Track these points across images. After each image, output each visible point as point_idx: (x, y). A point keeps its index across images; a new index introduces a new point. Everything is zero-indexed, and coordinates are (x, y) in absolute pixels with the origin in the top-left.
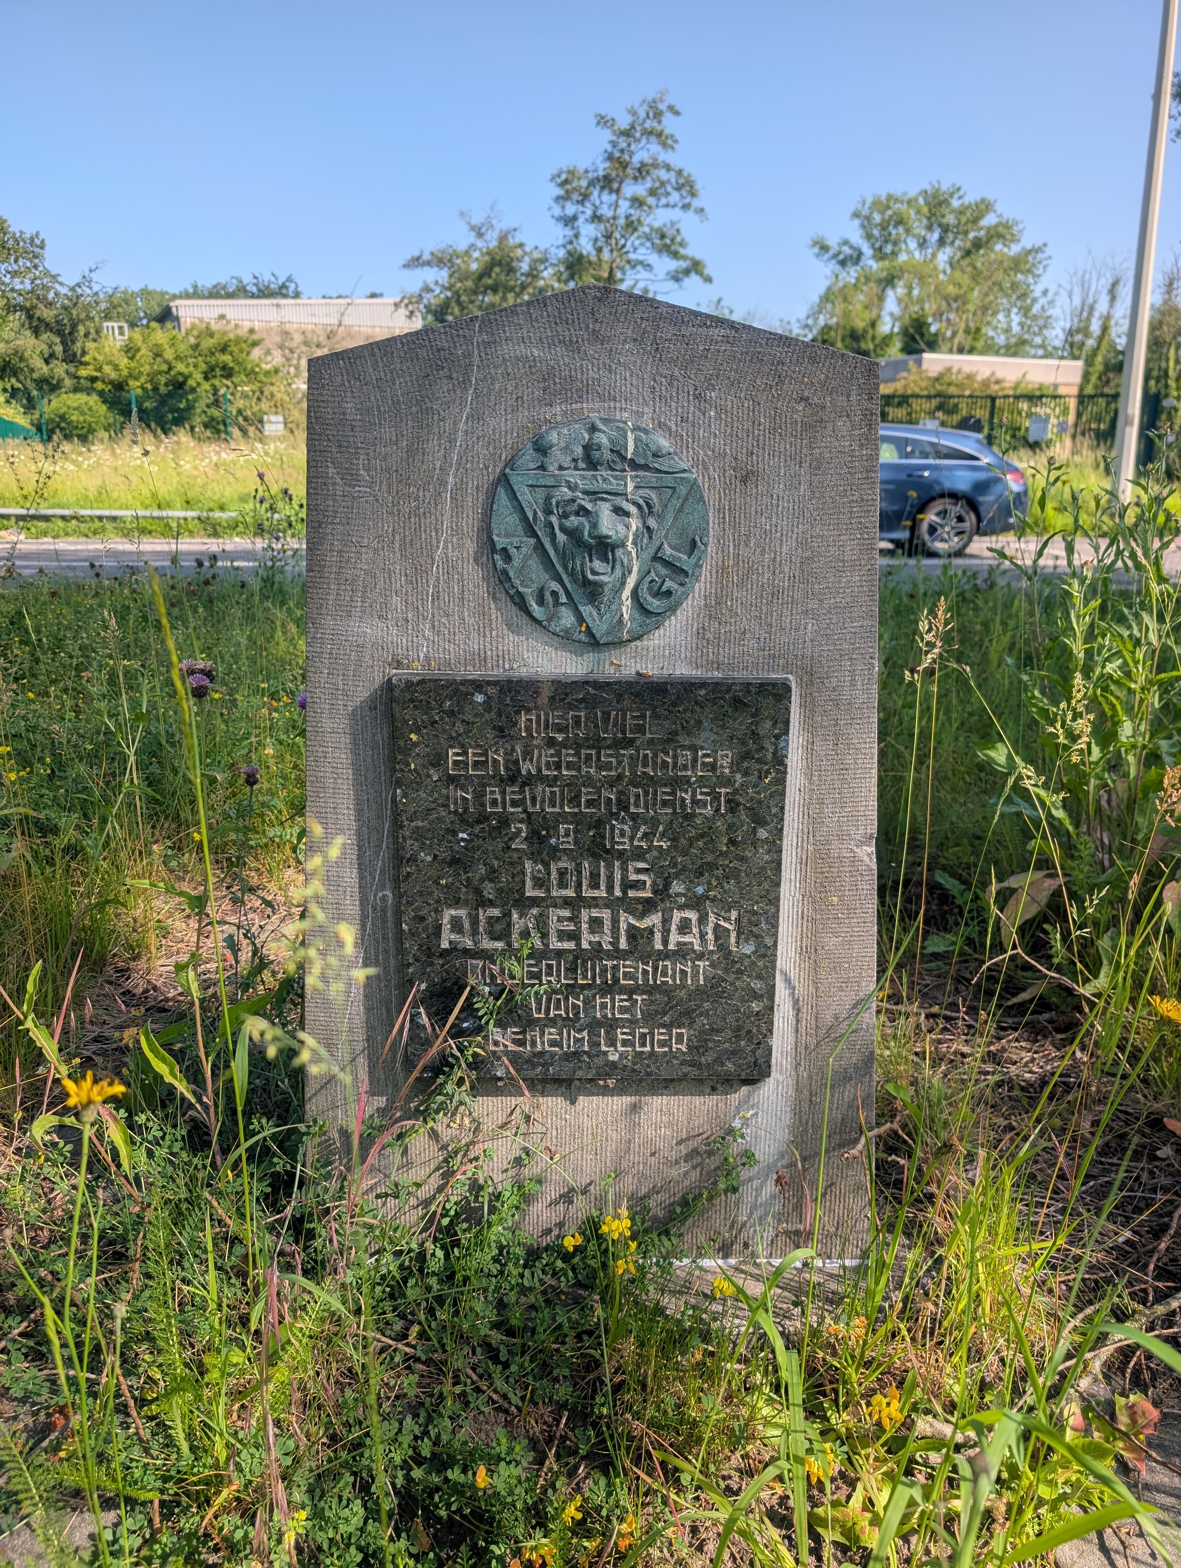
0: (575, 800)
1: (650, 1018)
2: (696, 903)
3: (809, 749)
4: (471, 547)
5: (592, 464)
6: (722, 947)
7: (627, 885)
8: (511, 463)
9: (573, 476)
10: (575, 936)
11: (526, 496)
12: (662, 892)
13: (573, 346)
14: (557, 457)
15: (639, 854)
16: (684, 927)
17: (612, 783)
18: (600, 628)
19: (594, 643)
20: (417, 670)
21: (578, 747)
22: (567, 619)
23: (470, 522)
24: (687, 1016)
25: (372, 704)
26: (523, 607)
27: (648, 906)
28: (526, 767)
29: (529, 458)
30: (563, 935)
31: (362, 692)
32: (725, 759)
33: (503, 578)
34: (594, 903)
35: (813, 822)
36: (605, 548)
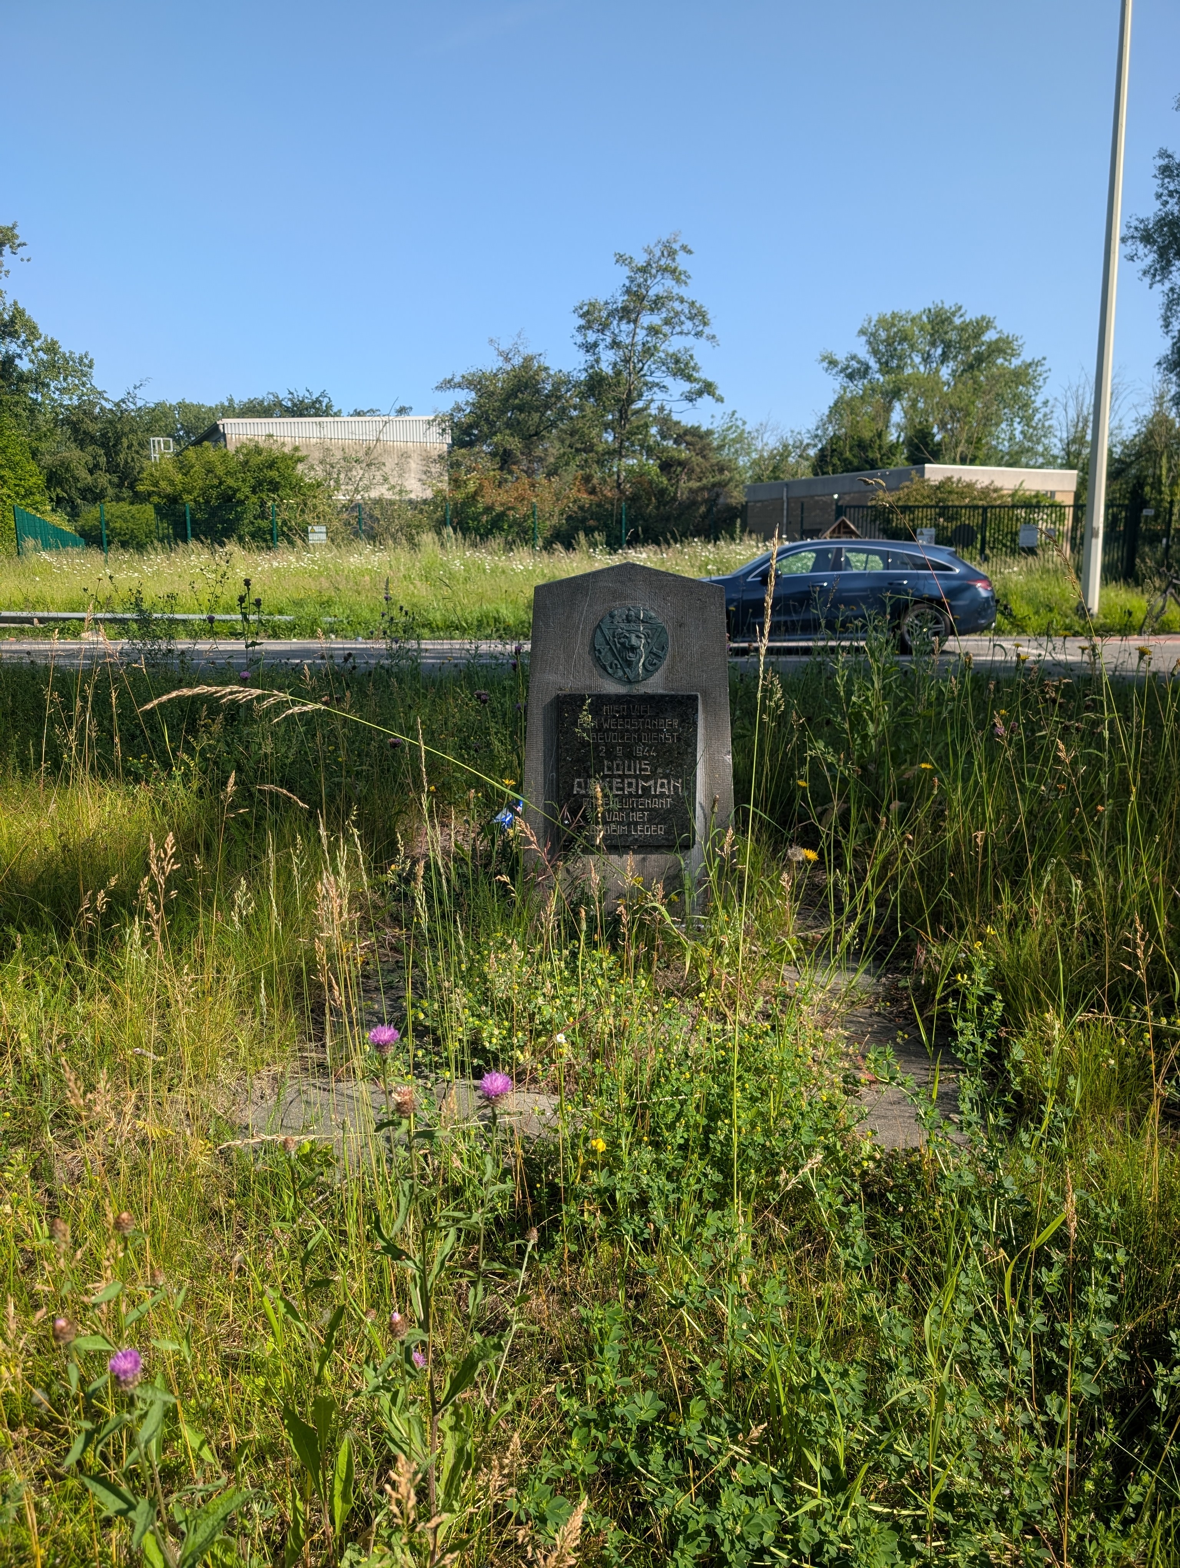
0: (622, 738)
1: (650, 821)
2: (666, 776)
3: (706, 719)
4: (587, 649)
5: (629, 621)
6: (676, 793)
7: (641, 770)
8: (601, 621)
9: (622, 625)
10: (622, 789)
11: (606, 632)
12: (654, 772)
13: (623, 583)
14: (617, 619)
15: (645, 758)
16: (662, 786)
17: (635, 731)
18: (631, 676)
19: (630, 682)
20: (567, 692)
21: (624, 718)
22: (620, 673)
23: (587, 640)
24: (663, 821)
25: (551, 704)
26: (605, 670)
27: (649, 777)
28: (605, 726)
29: (608, 619)
30: (618, 789)
31: (548, 700)
32: (676, 723)
33: (598, 659)
34: (630, 776)
35: (708, 746)
36: (633, 649)
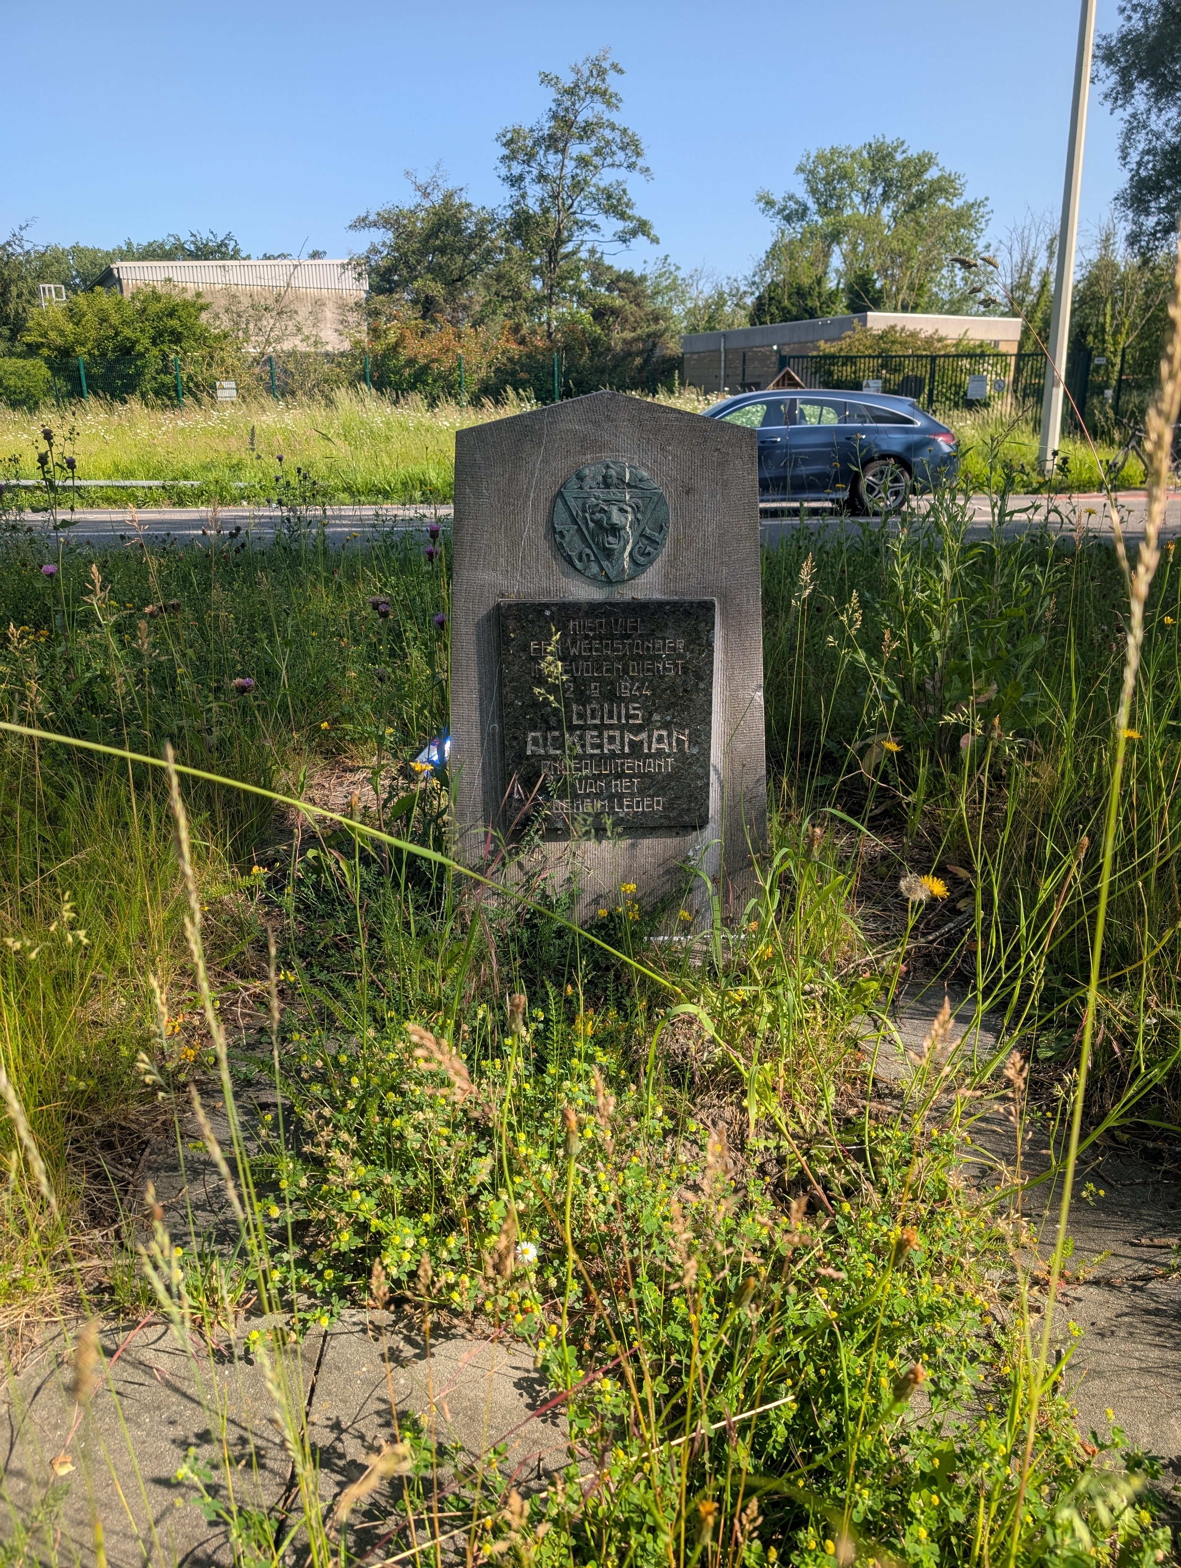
0: (599, 670)
1: (642, 792)
2: (666, 726)
3: (726, 638)
4: (542, 530)
5: (607, 486)
6: (681, 750)
7: (628, 717)
8: (564, 485)
9: (597, 492)
10: (600, 746)
11: (572, 503)
12: (648, 720)
13: (597, 424)
14: (589, 482)
15: (634, 699)
16: (660, 739)
17: (619, 659)
18: (612, 574)
19: (609, 582)
20: (513, 599)
21: (601, 638)
22: (594, 569)
23: (542, 517)
24: (661, 790)
25: (488, 618)
26: (571, 563)
27: (639, 729)
28: (573, 651)
29: (574, 483)
30: (594, 746)
31: (483, 612)
32: (680, 644)
33: (560, 547)
34: (611, 727)
35: (729, 679)
36: (615, 530)
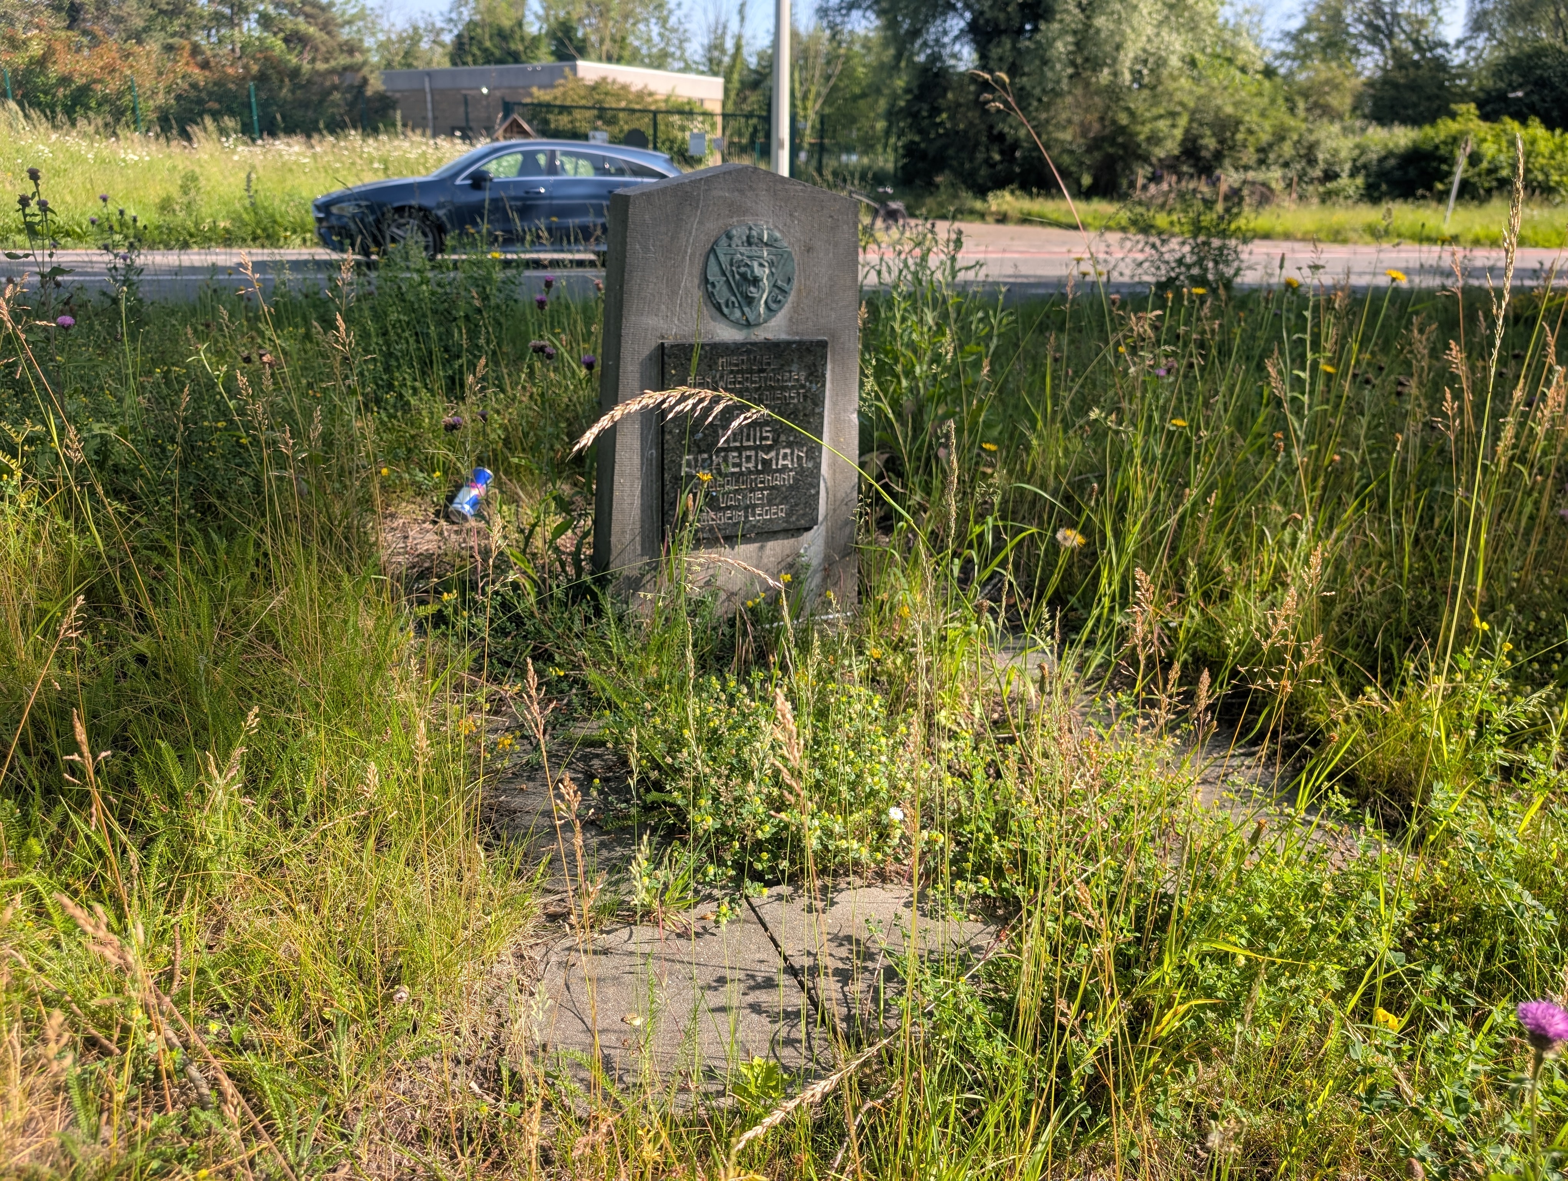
1: (770, 503)
2: (790, 445)
3: (833, 370)
4: (696, 281)
5: (750, 244)
6: (800, 465)
7: (761, 439)
8: (716, 243)
9: (742, 249)
10: (739, 465)
11: (722, 258)
12: (776, 441)
13: (741, 191)
14: (736, 241)
15: (767, 424)
16: (785, 457)
17: (757, 389)
18: (752, 317)
19: (748, 325)
20: (672, 340)
21: (744, 373)
22: (737, 313)
23: (697, 270)
24: (785, 500)
25: (650, 358)
26: (718, 308)
27: (769, 449)
28: (721, 384)
29: (724, 241)
30: (735, 465)
31: (646, 352)
32: (803, 375)
34: (749, 448)
35: (835, 404)
36: (756, 281)
